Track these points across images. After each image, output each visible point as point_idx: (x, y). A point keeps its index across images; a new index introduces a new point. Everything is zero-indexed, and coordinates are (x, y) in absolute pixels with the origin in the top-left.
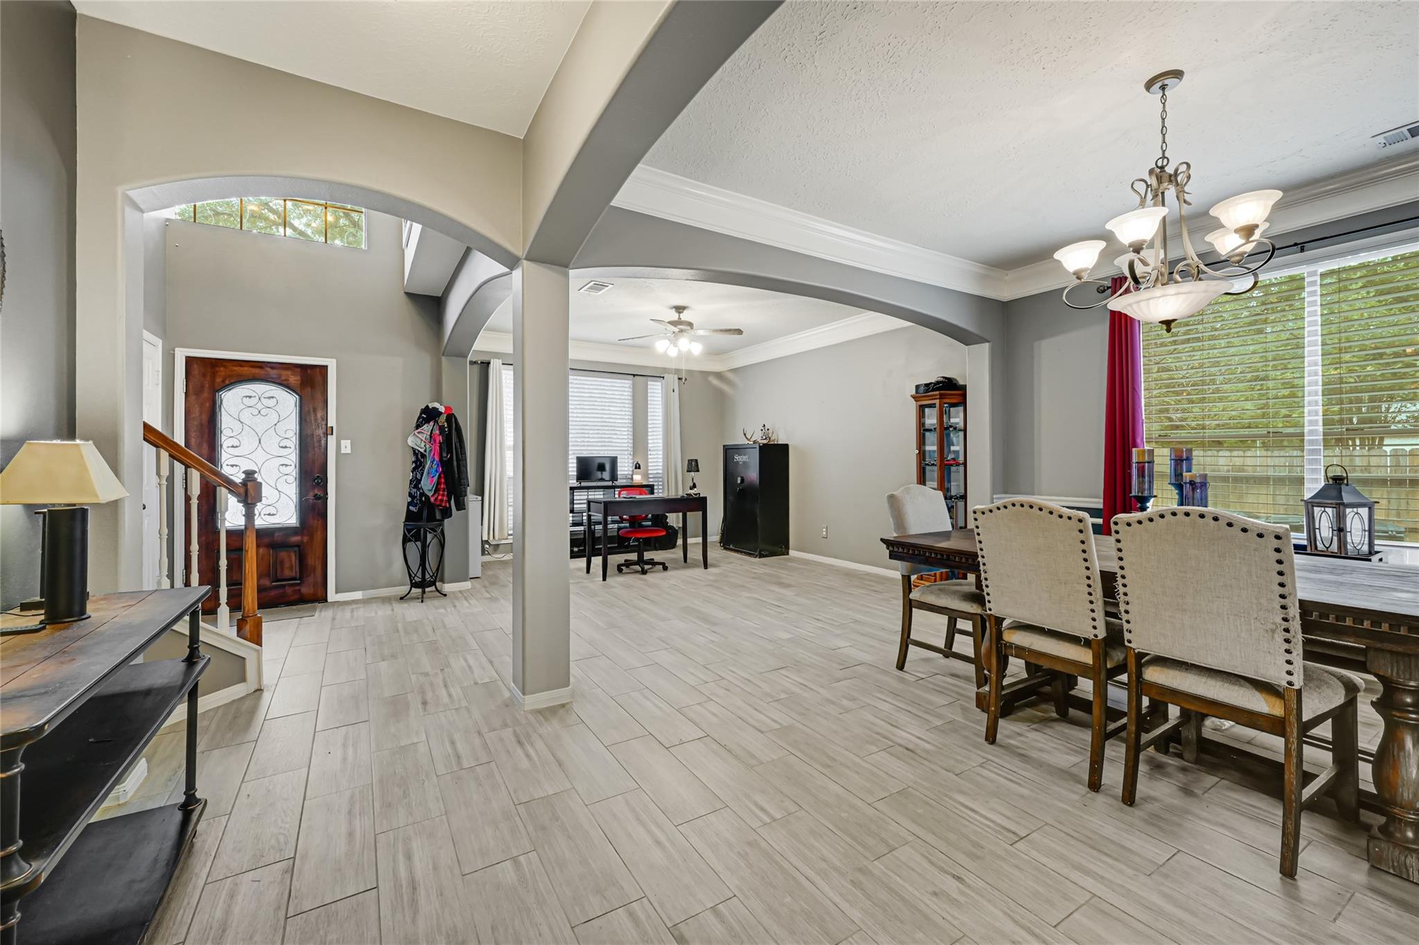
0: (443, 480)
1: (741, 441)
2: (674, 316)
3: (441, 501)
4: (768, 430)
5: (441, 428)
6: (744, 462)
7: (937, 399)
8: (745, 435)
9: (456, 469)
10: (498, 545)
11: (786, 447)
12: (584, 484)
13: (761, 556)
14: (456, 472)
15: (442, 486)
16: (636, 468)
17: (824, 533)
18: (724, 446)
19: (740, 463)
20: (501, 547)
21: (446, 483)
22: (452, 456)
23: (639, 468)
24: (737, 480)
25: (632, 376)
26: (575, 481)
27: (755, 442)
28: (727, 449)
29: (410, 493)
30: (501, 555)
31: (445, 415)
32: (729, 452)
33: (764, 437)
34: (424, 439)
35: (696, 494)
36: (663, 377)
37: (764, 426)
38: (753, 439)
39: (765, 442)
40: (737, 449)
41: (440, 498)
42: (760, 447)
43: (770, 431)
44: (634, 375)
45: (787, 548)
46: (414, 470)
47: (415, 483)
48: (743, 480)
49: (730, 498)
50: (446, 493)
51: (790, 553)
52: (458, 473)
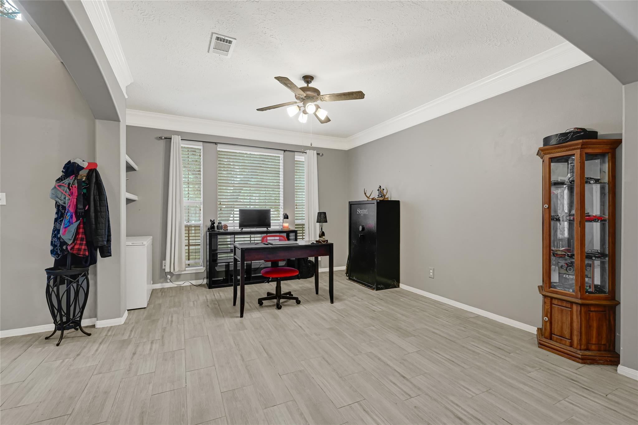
0: (81, 230)
1: (364, 198)
2: (304, 84)
3: (79, 250)
4: (383, 190)
5: (80, 182)
6: (365, 215)
7: (577, 149)
8: (365, 194)
9: (93, 220)
10: (180, 275)
11: (398, 202)
12: (245, 230)
13: (378, 289)
14: (94, 222)
15: (80, 236)
16: (285, 218)
17: (431, 274)
18: (349, 202)
19: (362, 215)
20: (182, 276)
21: (85, 233)
22: (89, 208)
23: (287, 218)
24: (359, 229)
25: (283, 152)
26: (238, 228)
27: (373, 199)
28: (352, 205)
29: (52, 242)
30: (182, 282)
31: (87, 171)
32: (353, 206)
33: (380, 196)
34: (64, 192)
35: (324, 241)
36: (306, 153)
37: (380, 187)
38: (371, 197)
39: (381, 199)
40: (360, 204)
41: (77, 247)
42: (377, 203)
43: (385, 191)
44: (285, 151)
45: (398, 281)
46: (56, 220)
47: (56, 232)
48: (363, 229)
49: (354, 241)
50: (84, 242)
51: (400, 286)
52: (96, 224)
